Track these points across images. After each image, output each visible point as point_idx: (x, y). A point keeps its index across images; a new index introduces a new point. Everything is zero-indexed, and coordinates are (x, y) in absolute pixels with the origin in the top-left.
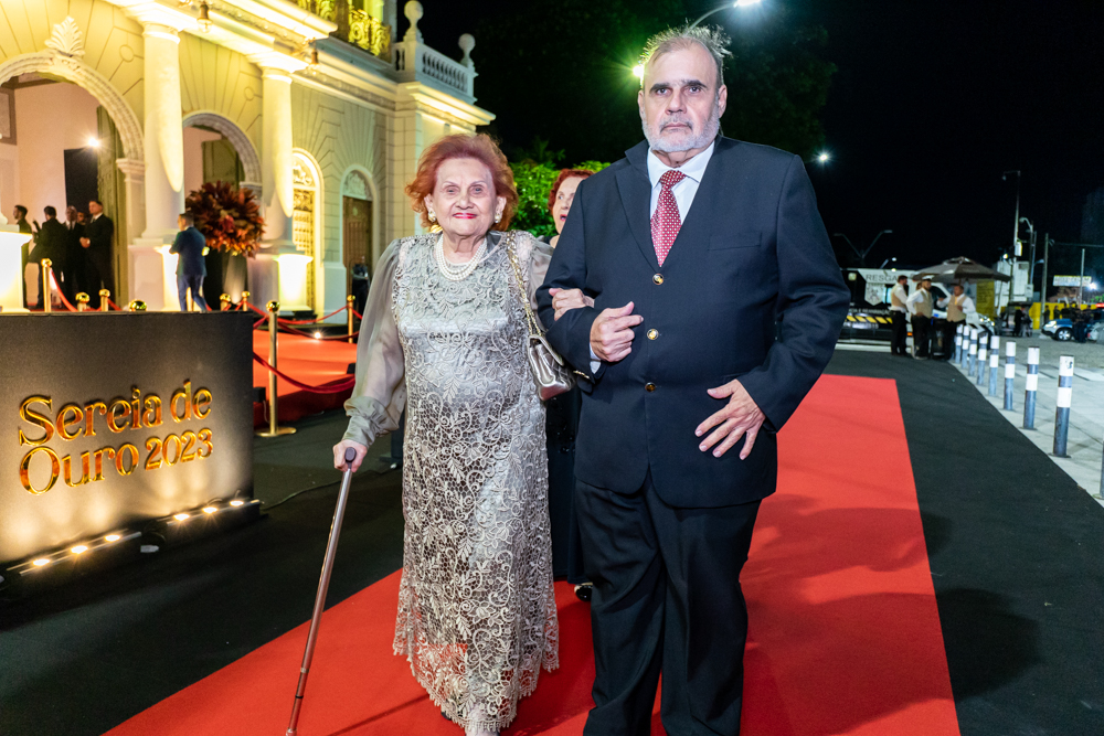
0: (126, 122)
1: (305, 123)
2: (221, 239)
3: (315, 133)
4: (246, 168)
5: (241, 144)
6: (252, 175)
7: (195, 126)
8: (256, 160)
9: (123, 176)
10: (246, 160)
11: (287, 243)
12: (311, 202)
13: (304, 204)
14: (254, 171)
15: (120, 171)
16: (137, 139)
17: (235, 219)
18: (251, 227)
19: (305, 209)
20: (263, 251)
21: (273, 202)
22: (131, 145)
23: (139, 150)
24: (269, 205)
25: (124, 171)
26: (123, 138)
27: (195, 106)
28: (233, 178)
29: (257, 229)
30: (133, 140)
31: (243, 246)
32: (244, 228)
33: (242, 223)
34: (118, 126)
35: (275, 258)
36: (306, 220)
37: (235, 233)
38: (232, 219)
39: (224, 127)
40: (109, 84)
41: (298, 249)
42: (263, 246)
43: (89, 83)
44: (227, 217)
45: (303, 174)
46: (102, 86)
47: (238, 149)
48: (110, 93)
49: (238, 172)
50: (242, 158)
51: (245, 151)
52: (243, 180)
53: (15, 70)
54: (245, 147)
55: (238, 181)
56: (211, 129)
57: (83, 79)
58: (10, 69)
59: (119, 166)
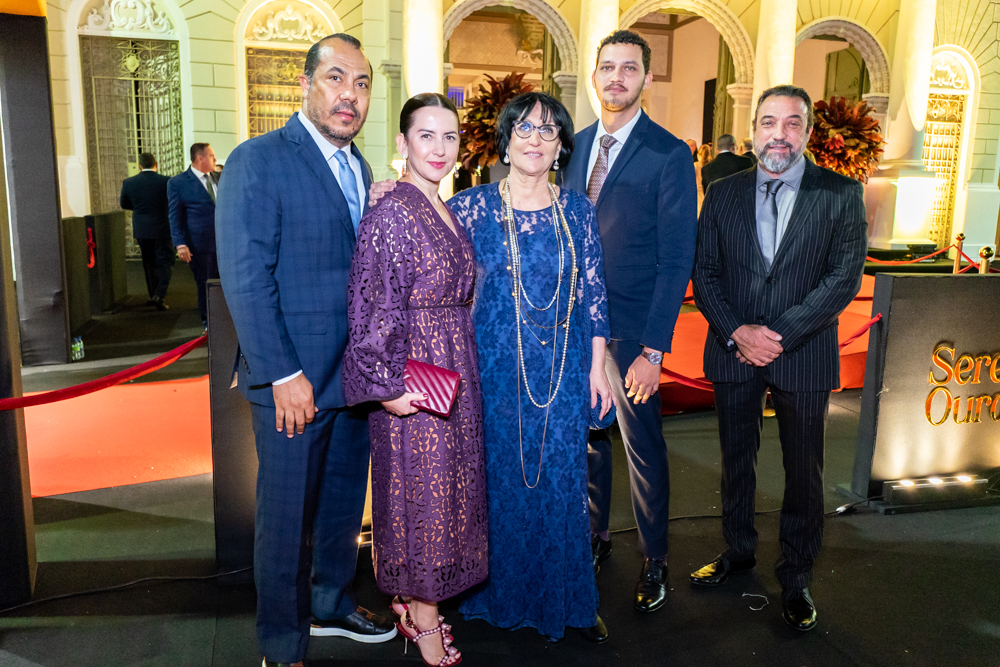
0: (739, 45)
1: (963, 11)
2: (827, 162)
3: (976, 22)
4: (871, 78)
5: (868, 50)
6: (878, 84)
7: (815, 37)
8: (886, 68)
9: (732, 101)
10: (872, 68)
11: (914, 163)
12: (961, 110)
13: (950, 112)
14: (881, 79)
15: (730, 96)
16: (748, 62)
17: (845, 138)
18: (864, 146)
19: (952, 119)
20: (879, 173)
21: (900, 114)
22: (742, 69)
23: (749, 72)
24: (894, 118)
25: (733, 97)
26: (735, 63)
27: (817, 14)
28: (856, 91)
29: (873, 148)
30: (745, 63)
31: (853, 169)
32: (854, 148)
33: (852, 143)
34: (732, 51)
35: (892, 181)
36: (949, 133)
37: (844, 154)
38: (842, 139)
39: (850, 33)
40: (725, 8)
41: (929, 168)
42: (881, 167)
43: (706, 11)
44: (837, 136)
45: (952, 75)
46: (718, 11)
47: (864, 55)
48: (725, 17)
49: (863, 82)
50: (868, 66)
51: (872, 58)
52: (867, 91)
53: (641, 11)
54: (873, 52)
55: (861, 93)
56: (834, 38)
57: (701, 8)
58: (637, 11)
59: (729, 92)
